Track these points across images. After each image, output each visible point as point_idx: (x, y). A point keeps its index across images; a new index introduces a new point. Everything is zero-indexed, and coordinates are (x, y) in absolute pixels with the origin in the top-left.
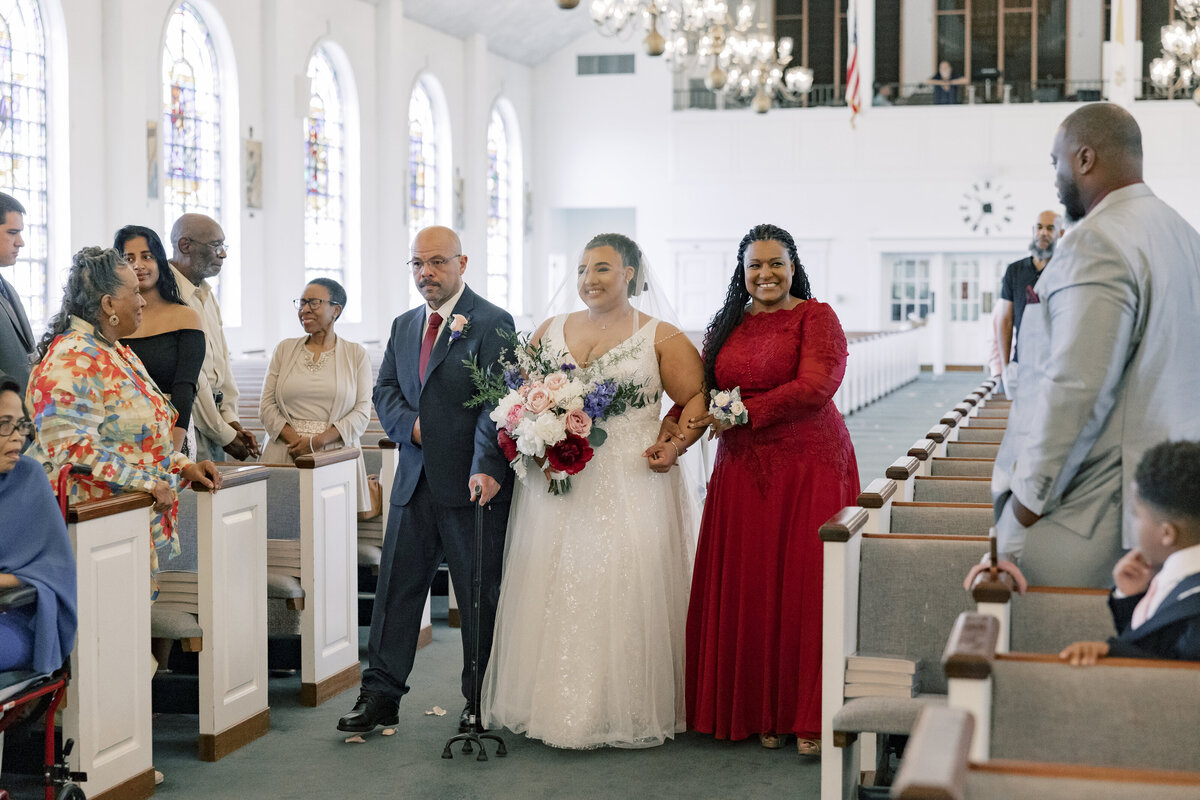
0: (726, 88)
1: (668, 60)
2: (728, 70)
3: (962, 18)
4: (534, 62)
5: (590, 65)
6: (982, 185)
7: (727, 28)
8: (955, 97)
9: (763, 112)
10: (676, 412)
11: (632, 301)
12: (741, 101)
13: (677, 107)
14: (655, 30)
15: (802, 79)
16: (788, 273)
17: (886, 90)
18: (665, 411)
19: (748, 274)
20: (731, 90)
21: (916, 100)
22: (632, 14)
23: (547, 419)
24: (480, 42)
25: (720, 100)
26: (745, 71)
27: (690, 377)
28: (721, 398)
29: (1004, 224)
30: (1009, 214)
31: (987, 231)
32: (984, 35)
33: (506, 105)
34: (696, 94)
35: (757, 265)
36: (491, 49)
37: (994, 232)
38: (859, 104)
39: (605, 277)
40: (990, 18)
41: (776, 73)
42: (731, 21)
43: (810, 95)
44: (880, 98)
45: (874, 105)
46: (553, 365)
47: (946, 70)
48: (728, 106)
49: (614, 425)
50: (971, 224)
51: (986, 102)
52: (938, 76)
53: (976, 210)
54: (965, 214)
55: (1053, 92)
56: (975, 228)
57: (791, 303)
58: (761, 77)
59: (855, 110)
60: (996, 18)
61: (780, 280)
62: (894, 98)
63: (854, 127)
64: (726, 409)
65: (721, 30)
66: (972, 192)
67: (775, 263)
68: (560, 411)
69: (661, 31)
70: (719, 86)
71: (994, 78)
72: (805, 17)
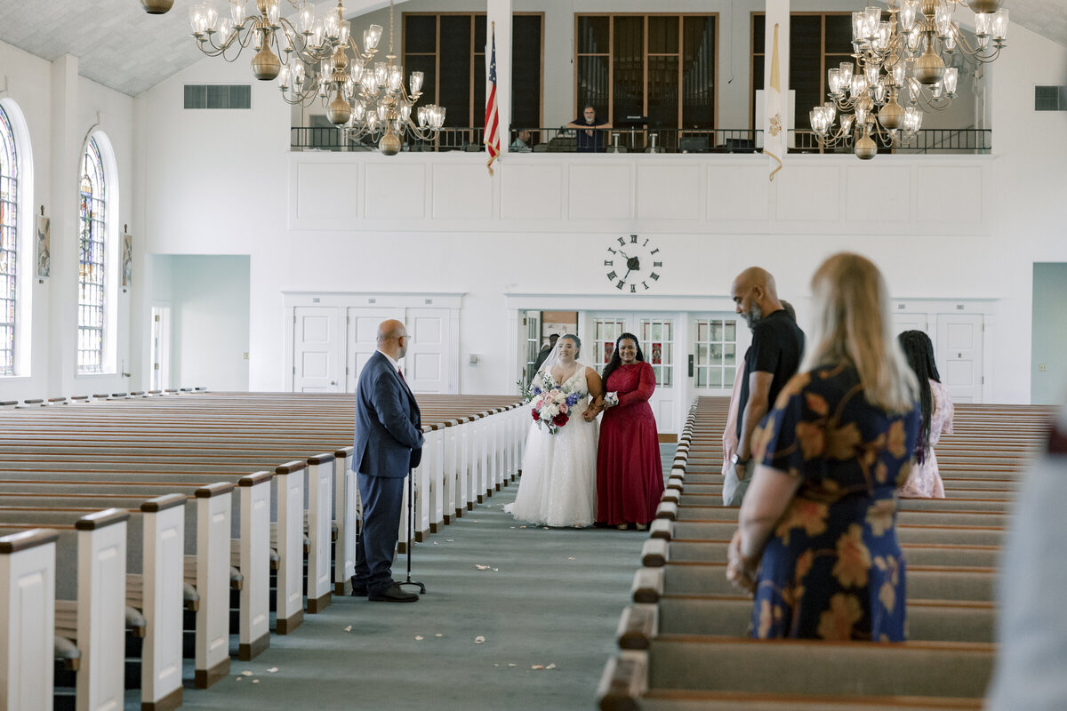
0: (350, 124)
1: (284, 88)
2: (352, 105)
3: (606, 60)
4: (137, 93)
5: (201, 97)
6: (627, 239)
7: (350, 54)
8: (600, 143)
9: (391, 152)
10: (594, 401)
11: (576, 361)
12: (367, 141)
13: (296, 146)
14: (266, 48)
15: (433, 116)
16: (635, 351)
17: (525, 134)
18: (590, 401)
19: (620, 351)
20: (355, 126)
21: (557, 146)
22: (239, 29)
23: (553, 406)
24: (72, 65)
25: (344, 140)
26: (372, 106)
27: (598, 388)
28: (609, 394)
29: (650, 282)
30: (657, 270)
31: (633, 290)
32: (628, 80)
33: (102, 137)
34: (318, 132)
35: (624, 348)
36: (83, 74)
37: (640, 289)
38: (498, 147)
39: (569, 350)
40: (633, 62)
41: (406, 110)
42: (355, 47)
43: (443, 134)
44: (518, 142)
45: (512, 150)
46: (553, 386)
47: (589, 114)
48: (353, 147)
49: (574, 408)
50: (616, 281)
51: (630, 150)
52: (580, 120)
53: (621, 267)
54: (609, 269)
55: (702, 141)
56: (621, 285)
57: (635, 361)
58: (390, 112)
59: (493, 154)
60: (641, 62)
61: (632, 354)
62: (534, 143)
63: (491, 172)
64: (611, 398)
65: (344, 56)
66: (617, 246)
67: (630, 347)
68: (557, 404)
69: (273, 50)
70: (341, 120)
71: (638, 125)
72: (438, 54)
